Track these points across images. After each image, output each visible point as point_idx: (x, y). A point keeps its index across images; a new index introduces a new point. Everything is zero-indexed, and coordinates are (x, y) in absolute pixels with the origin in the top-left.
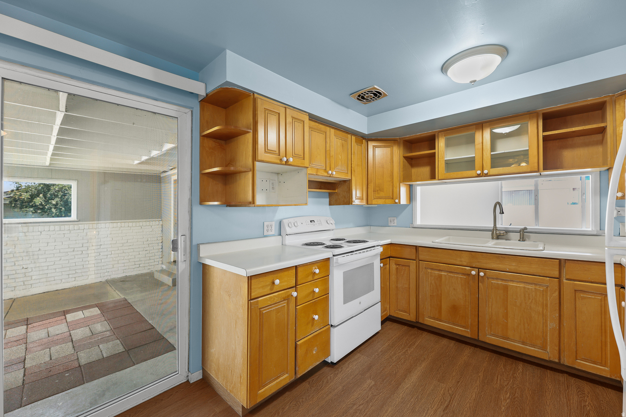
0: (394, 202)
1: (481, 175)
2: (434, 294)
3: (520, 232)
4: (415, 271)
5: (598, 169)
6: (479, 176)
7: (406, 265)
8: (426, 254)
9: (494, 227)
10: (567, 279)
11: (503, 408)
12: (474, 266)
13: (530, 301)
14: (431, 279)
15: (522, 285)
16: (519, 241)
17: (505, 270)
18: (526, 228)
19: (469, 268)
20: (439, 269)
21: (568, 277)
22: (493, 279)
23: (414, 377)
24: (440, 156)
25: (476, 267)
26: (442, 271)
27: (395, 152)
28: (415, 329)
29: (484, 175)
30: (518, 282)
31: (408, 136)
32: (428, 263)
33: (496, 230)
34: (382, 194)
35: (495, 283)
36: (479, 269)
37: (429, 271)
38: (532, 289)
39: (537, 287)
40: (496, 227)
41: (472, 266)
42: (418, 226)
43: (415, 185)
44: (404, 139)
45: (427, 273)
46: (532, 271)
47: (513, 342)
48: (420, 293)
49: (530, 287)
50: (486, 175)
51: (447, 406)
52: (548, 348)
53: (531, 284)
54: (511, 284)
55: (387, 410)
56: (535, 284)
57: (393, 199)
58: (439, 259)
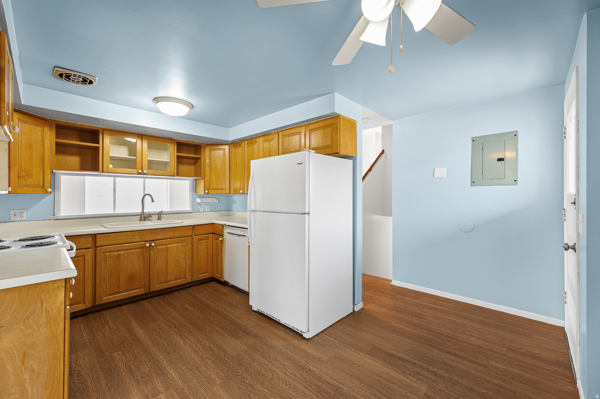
0: (45, 191)
1: (141, 173)
2: (113, 273)
3: (158, 214)
4: (91, 258)
5: (192, 178)
6: (139, 173)
7: (80, 255)
8: (104, 239)
9: (142, 212)
10: (194, 236)
11: (192, 310)
12: (147, 240)
13: (180, 252)
14: (109, 261)
15: (175, 245)
16: (158, 220)
17: (166, 238)
18: (162, 212)
19: (144, 242)
20: (117, 250)
21: (195, 234)
22: (159, 246)
23: (140, 332)
24: (105, 152)
25: (149, 240)
26: (120, 250)
27: (47, 134)
28: (89, 315)
29: (143, 173)
30: (173, 244)
31: (63, 120)
32: (107, 248)
33: (144, 214)
34: (30, 181)
35: (160, 248)
36: (150, 241)
37: (108, 254)
38: (180, 245)
39: (183, 244)
40: (144, 212)
41: (145, 241)
42: (61, 218)
43: (59, 173)
44: (57, 123)
45: (105, 256)
46: (180, 235)
47: (170, 282)
48: (97, 278)
49: (179, 244)
50: (145, 174)
51: (174, 326)
52: (187, 276)
53: (179, 243)
54: (170, 246)
55: (153, 350)
56: (182, 242)
57: (43, 187)
58: (118, 241)
